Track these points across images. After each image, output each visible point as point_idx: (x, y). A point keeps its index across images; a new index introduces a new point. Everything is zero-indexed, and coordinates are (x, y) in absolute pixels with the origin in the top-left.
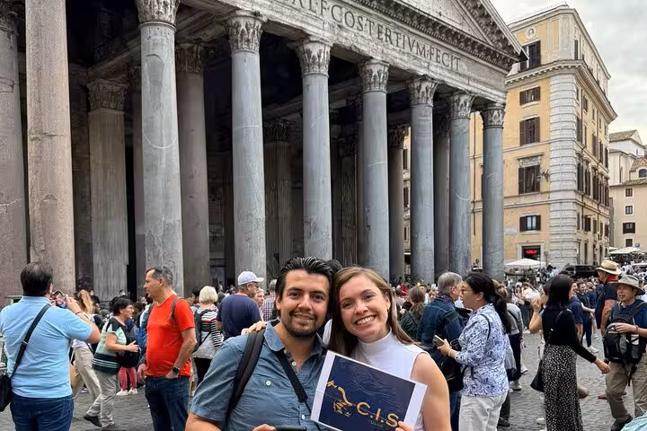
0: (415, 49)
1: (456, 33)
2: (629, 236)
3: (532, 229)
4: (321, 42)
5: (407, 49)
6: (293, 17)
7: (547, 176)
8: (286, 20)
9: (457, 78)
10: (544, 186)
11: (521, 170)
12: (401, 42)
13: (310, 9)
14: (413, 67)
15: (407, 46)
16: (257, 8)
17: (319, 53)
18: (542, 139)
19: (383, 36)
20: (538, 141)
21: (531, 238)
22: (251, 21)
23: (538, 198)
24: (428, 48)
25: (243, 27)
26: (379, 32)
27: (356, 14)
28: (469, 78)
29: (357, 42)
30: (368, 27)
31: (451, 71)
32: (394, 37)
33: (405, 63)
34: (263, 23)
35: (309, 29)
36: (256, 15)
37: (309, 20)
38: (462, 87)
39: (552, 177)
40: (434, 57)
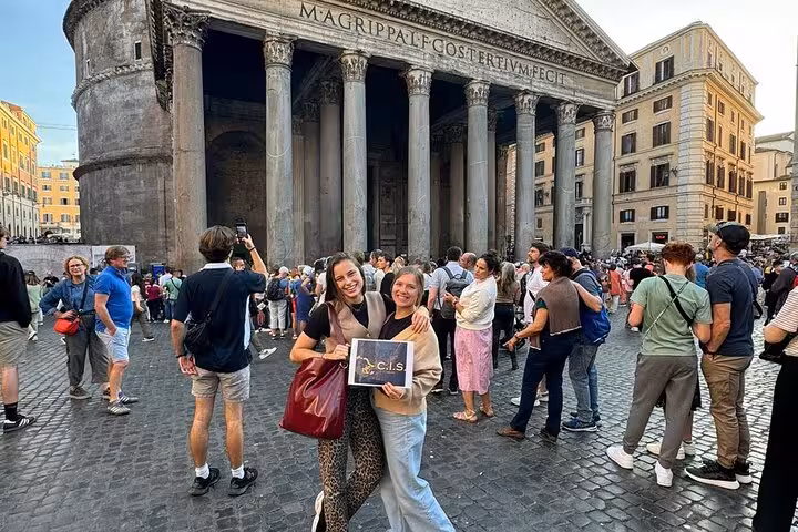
0: (517, 69)
1: (557, 52)
2: (782, 225)
3: (661, 218)
4: (422, 69)
5: (509, 69)
6: (396, 51)
7: (675, 172)
8: (389, 55)
9: (562, 90)
10: (672, 181)
11: (653, 168)
12: (503, 64)
13: (412, 44)
14: (515, 84)
15: (509, 67)
16: (362, 48)
17: (420, 79)
18: (672, 140)
19: (485, 61)
20: (669, 142)
21: (660, 225)
22: (356, 57)
23: (667, 191)
24: (531, 67)
25: (350, 63)
26: (481, 58)
27: (457, 45)
28: (575, 90)
29: (458, 67)
30: (469, 55)
31: (555, 85)
32: (495, 60)
33: (506, 80)
34: (368, 59)
35: (411, 60)
36: (360, 53)
37: (410, 53)
38: (566, 98)
39: (680, 173)
40: (537, 75)
